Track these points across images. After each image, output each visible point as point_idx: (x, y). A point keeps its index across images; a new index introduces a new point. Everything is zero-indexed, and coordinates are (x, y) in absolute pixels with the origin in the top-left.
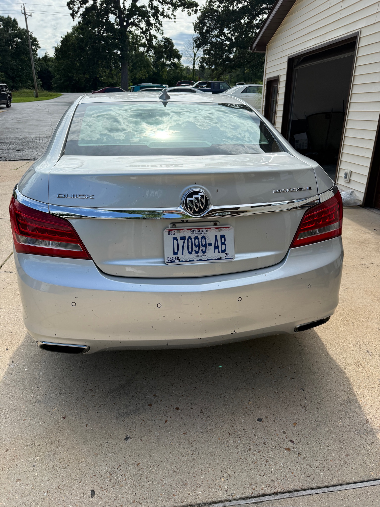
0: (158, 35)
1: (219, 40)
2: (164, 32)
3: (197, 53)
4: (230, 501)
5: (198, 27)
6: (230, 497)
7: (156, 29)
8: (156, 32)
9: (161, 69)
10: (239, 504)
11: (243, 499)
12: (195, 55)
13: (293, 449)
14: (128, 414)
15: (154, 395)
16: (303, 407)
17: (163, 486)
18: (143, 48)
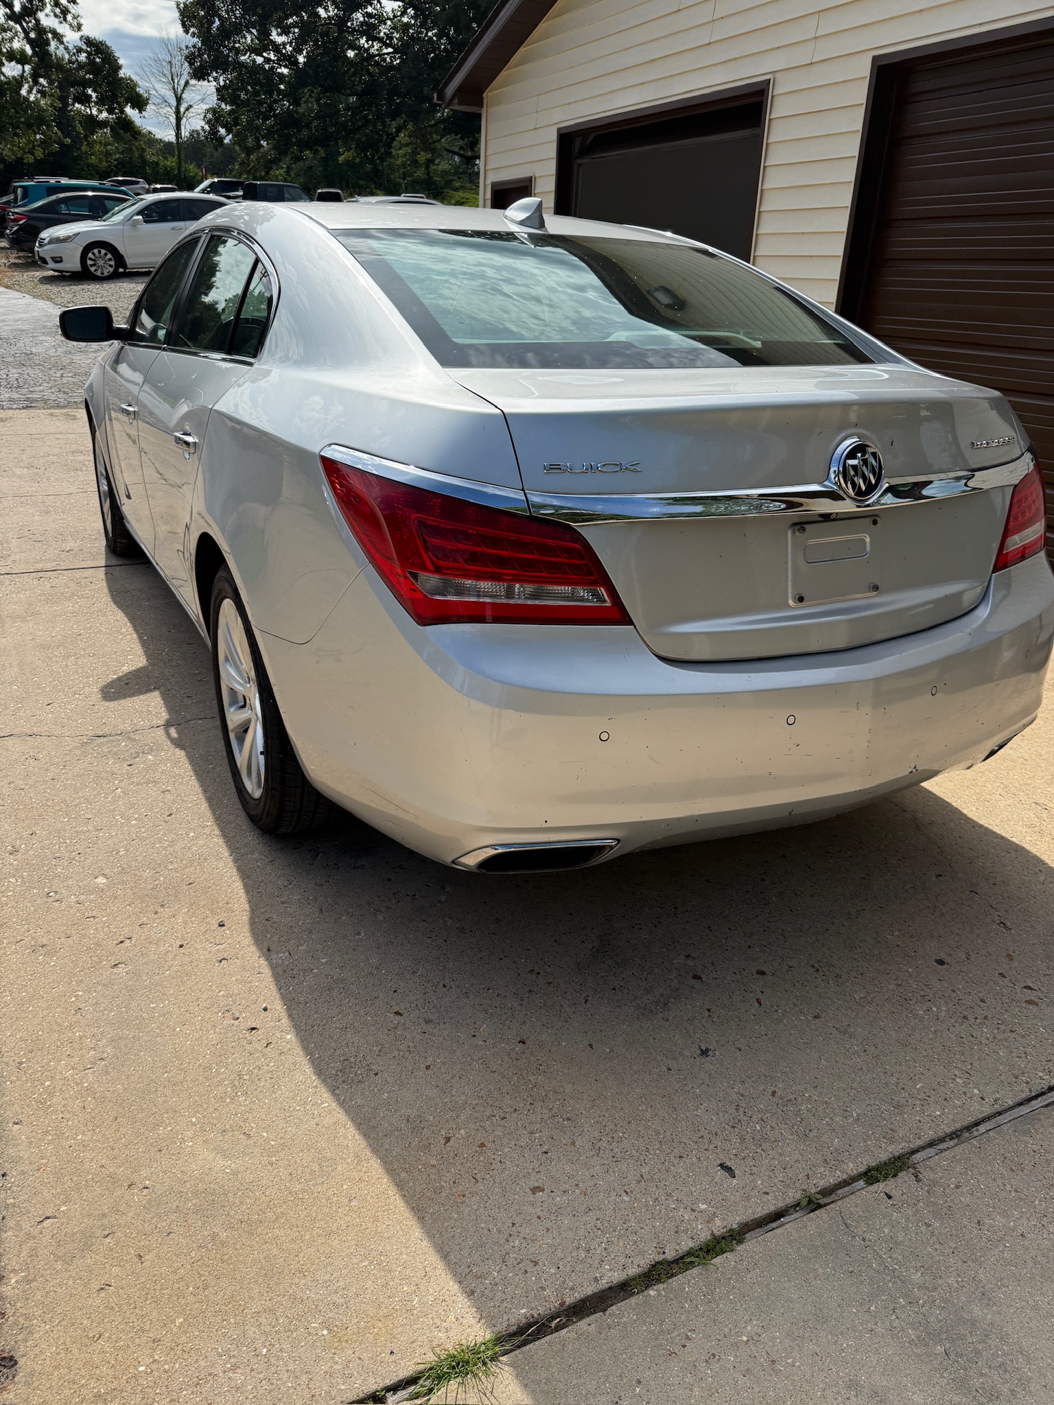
0: (63, 29)
1: (259, 60)
2: (82, 21)
3: (184, 96)
4: (1000, 1113)
5: (195, 18)
6: (997, 1107)
7: (58, 11)
8: (57, 20)
9: (86, 137)
10: (1019, 1115)
11: (1020, 1104)
12: (179, 99)
13: (1041, 1001)
14: (666, 1005)
15: (688, 956)
16: (999, 924)
17: (858, 1119)
18: (19, 66)
